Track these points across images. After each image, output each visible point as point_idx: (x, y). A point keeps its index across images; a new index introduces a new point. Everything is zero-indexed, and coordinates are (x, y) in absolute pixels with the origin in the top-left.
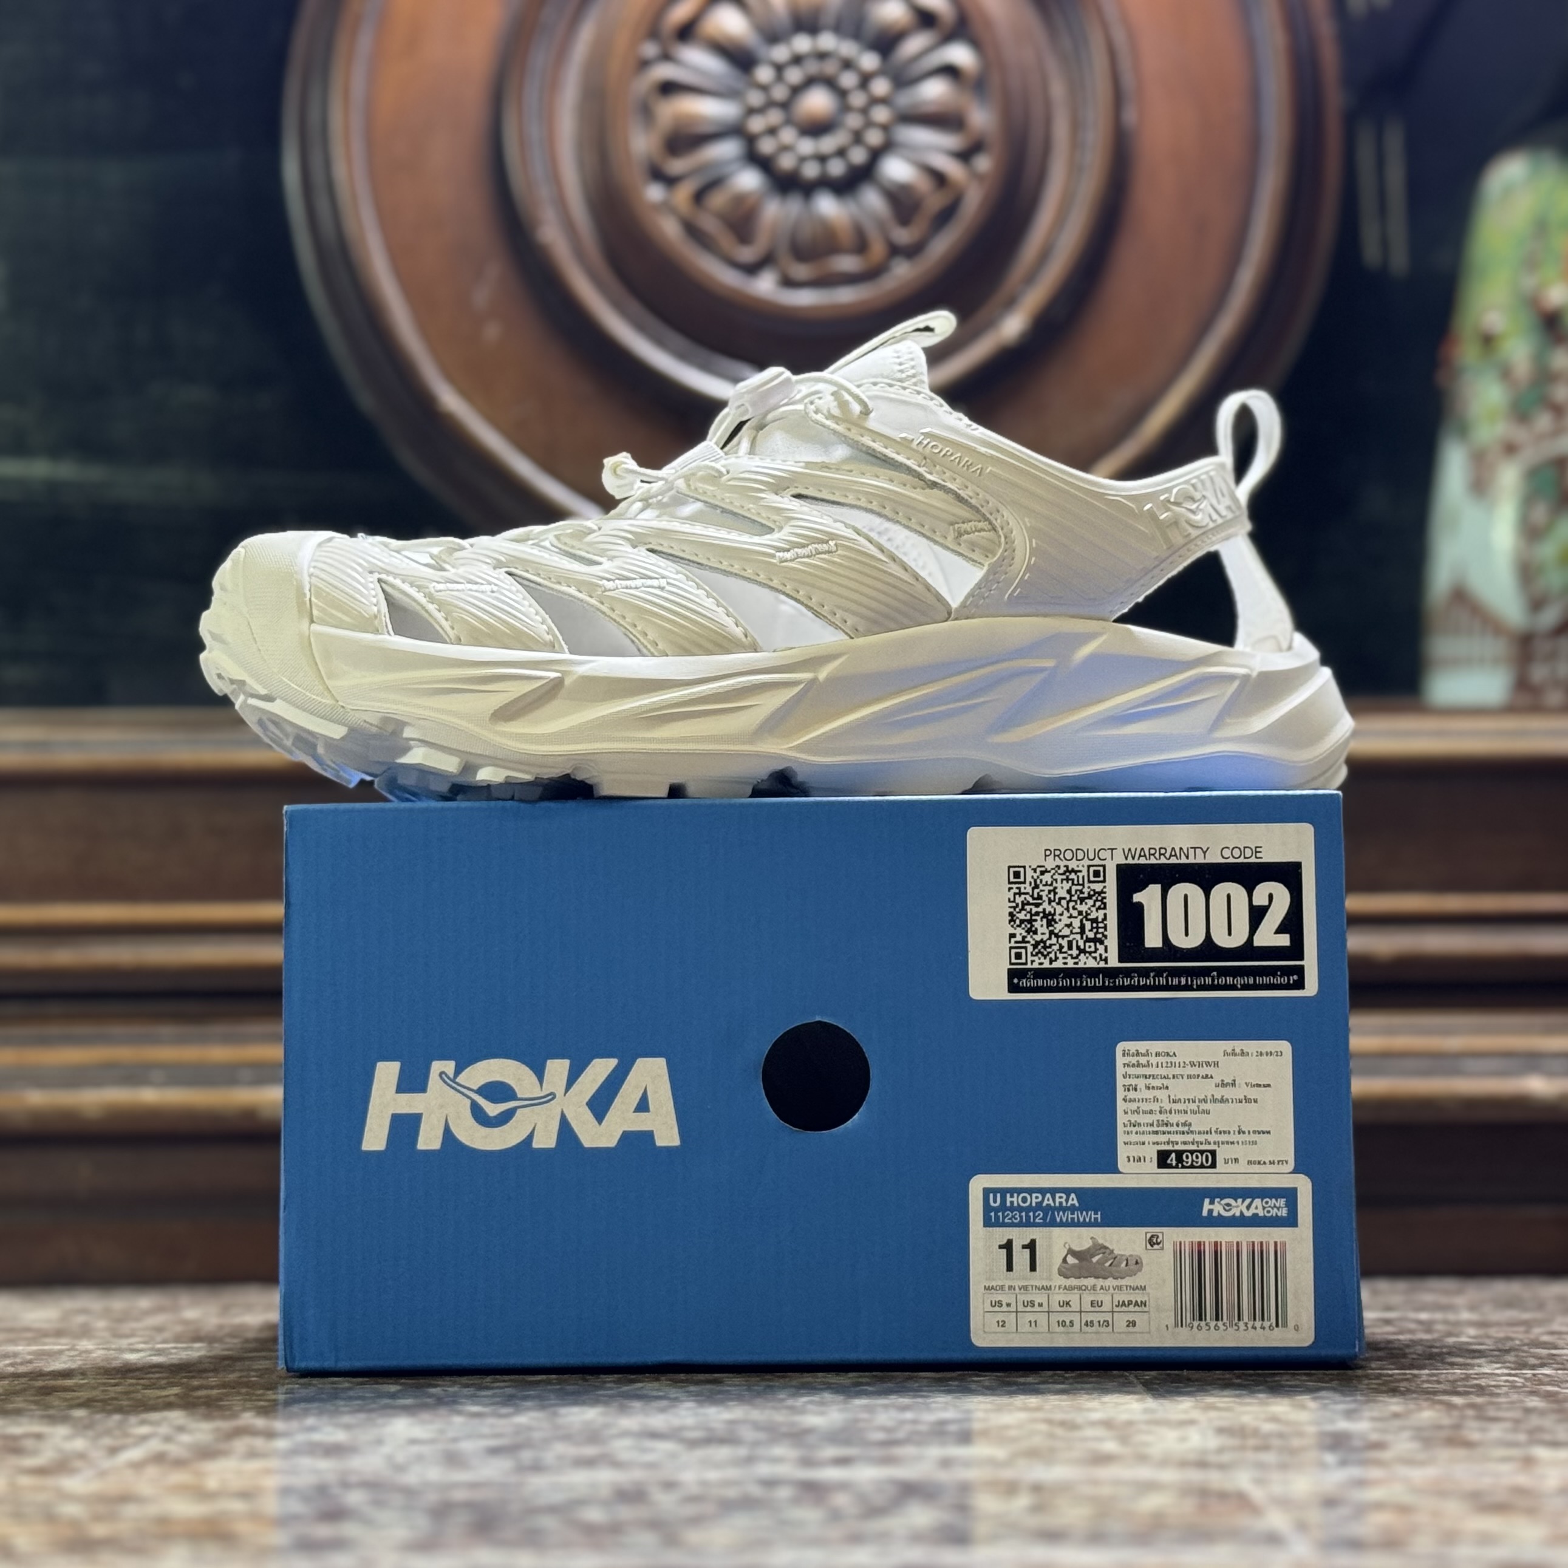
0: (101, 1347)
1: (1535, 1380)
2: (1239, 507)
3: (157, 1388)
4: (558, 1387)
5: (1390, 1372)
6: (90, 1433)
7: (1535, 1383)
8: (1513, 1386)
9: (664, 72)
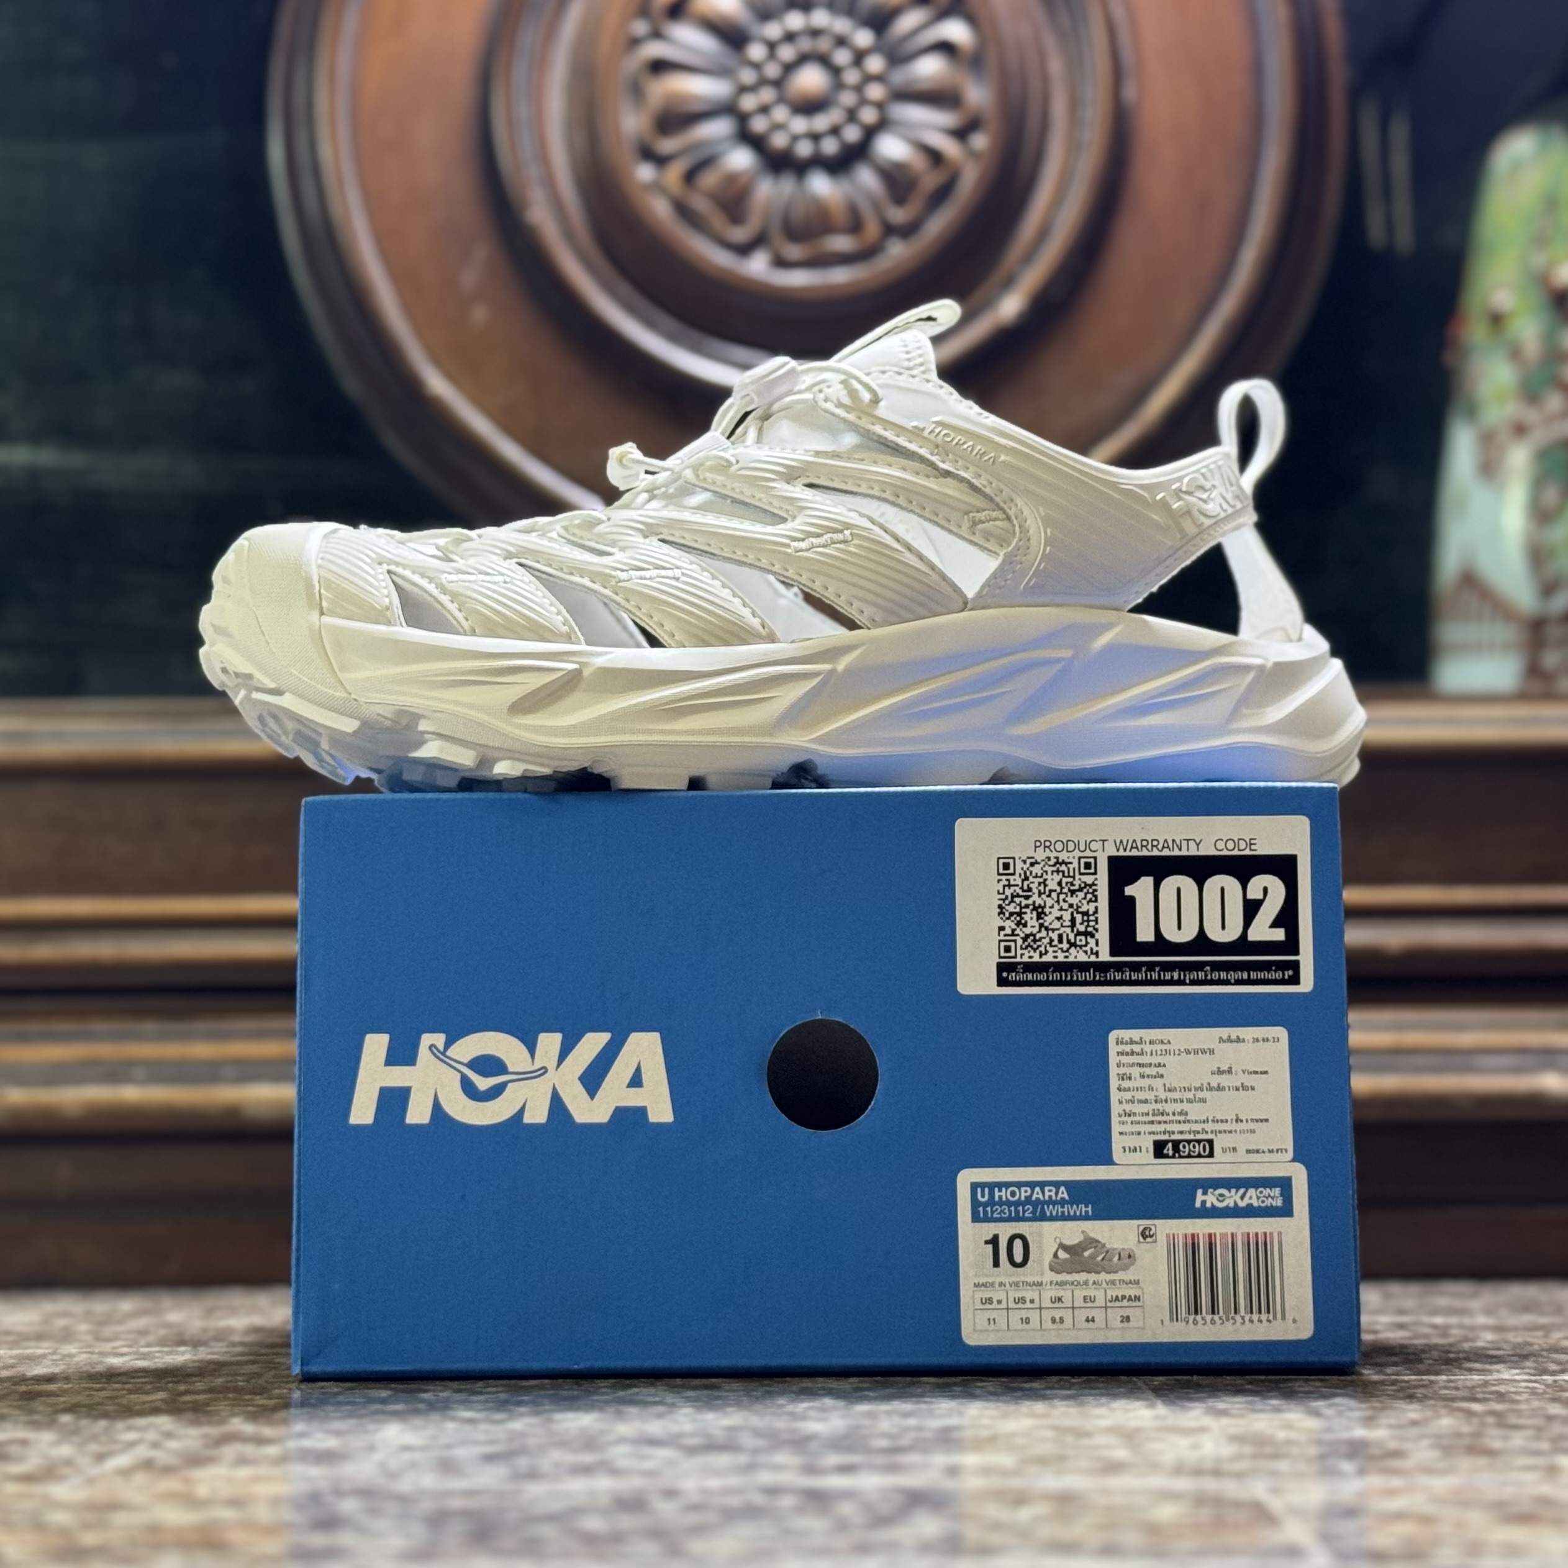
0: (84, 1350)
1: (1556, 1387)
3: (142, 1393)
4: (551, 1392)
5: (1406, 1378)
6: (76, 1439)
7: (1555, 1389)
8: (1533, 1392)
9: (655, 50)
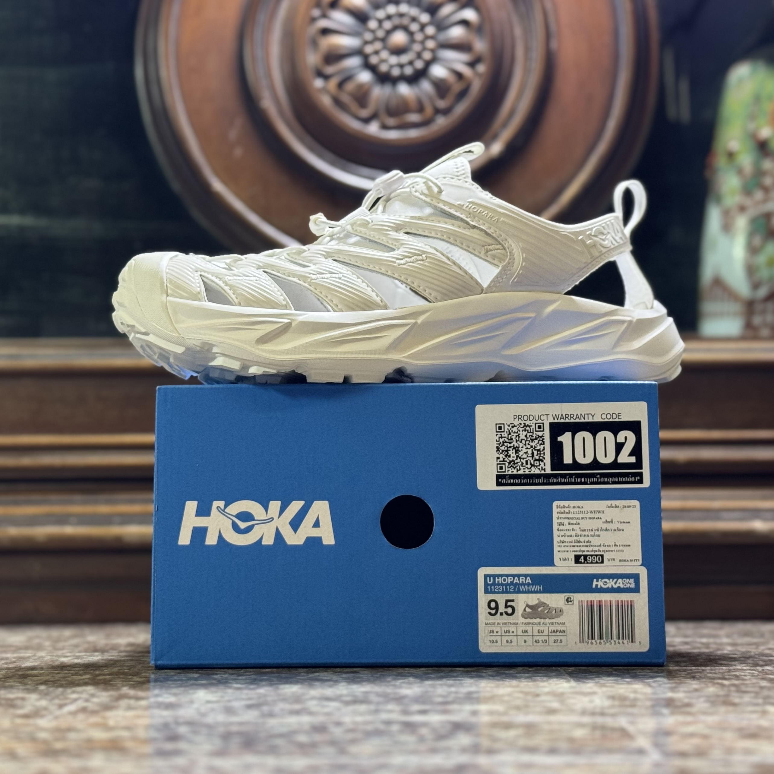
0: (49, 654)
2: (626, 238)
3: (78, 675)
4: (277, 675)
5: (690, 668)
6: (48, 697)
7: (763, 673)
8: (753, 675)
9: (323, 23)
